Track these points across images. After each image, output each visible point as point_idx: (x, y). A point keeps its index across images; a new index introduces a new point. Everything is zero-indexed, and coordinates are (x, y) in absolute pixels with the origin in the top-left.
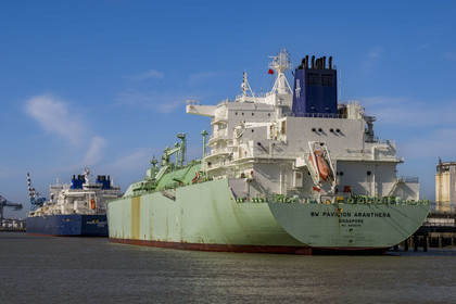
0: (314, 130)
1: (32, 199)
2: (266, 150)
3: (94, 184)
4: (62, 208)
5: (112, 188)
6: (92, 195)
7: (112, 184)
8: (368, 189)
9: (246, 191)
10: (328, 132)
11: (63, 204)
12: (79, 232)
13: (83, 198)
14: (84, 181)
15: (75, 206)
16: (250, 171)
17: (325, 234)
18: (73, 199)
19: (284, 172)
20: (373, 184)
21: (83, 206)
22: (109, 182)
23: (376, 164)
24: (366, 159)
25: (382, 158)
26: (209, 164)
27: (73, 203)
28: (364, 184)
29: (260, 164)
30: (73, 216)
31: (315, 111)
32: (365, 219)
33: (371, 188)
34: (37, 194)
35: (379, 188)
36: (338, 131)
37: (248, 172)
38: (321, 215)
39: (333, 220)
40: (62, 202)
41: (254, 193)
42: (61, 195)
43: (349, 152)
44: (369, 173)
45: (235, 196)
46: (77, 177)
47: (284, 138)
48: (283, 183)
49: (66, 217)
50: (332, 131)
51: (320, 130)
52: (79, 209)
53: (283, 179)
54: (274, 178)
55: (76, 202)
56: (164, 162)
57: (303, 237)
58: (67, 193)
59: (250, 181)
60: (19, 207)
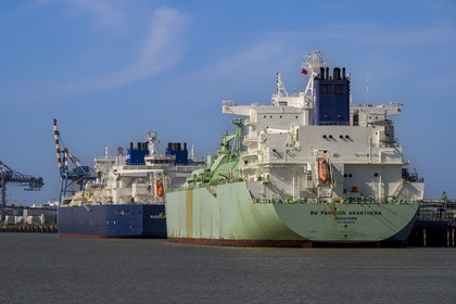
0: (325, 137)
1: (63, 168)
2: (280, 156)
3: (162, 157)
4: (114, 194)
5: (192, 162)
6: (160, 174)
7: (191, 155)
8: (374, 188)
9: (262, 192)
10: (337, 138)
11: (115, 187)
12: (140, 231)
13: (145, 179)
14: (147, 152)
15: (134, 191)
16: (266, 174)
17: (324, 230)
18: (130, 180)
19: (297, 174)
20: (380, 184)
21: (144, 191)
22: (186, 152)
23: (383, 166)
24: (373, 162)
25: (389, 161)
26: (246, 162)
27: (129, 186)
28: (372, 184)
29: (274, 168)
30: (130, 207)
31: (328, 119)
32: (359, 217)
33: (378, 188)
34: (73, 160)
35: (386, 188)
36: (347, 137)
37: (265, 175)
38: (319, 213)
39: (330, 218)
40: (114, 184)
41: (270, 195)
42: (111, 174)
43: (358, 156)
44: (376, 175)
45: (252, 197)
46: (135, 146)
47: (297, 144)
48: (296, 184)
49: (120, 207)
50: (341, 137)
51: (331, 137)
52: (139, 195)
53: (296, 180)
54: (288, 180)
55: (134, 185)
56: (223, 148)
57: (304, 232)
58: (121, 171)
59: (266, 184)
60: (37, 183)
